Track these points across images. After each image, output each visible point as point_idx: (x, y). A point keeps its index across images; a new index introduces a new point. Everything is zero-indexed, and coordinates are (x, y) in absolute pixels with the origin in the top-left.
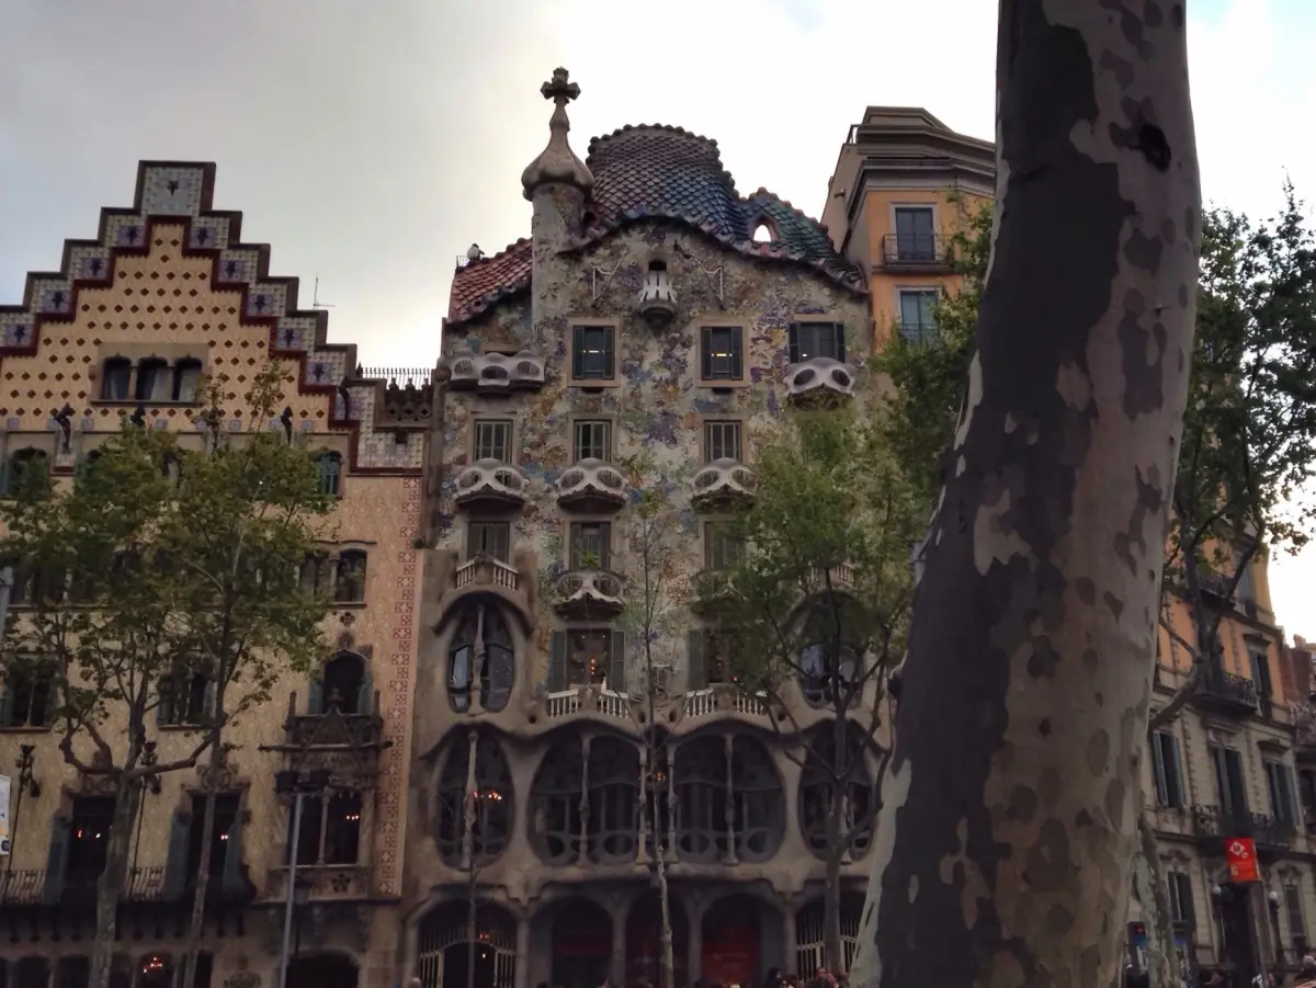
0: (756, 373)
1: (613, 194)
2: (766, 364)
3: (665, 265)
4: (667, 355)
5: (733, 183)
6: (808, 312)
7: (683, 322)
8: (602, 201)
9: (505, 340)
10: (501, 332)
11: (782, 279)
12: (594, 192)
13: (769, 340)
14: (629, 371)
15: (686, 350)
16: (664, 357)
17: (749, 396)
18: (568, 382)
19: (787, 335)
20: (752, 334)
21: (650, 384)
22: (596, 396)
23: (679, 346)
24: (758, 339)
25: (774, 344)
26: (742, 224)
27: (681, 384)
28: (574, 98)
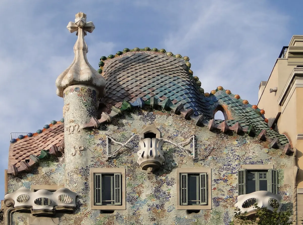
0: (217, 201)
1: (118, 91)
2: (224, 195)
3: (155, 135)
4: (157, 190)
5: (200, 84)
6: (252, 163)
7: (168, 170)
8: (110, 96)
9: (47, 183)
10: (44, 178)
11: (236, 143)
12: (106, 90)
13: (226, 181)
14: (131, 200)
15: (170, 187)
16: (155, 192)
17: (212, 215)
18: (92, 207)
19: (237, 177)
20: (214, 177)
21: (146, 207)
22: (111, 214)
23: (165, 185)
24: (218, 180)
25: (229, 183)
26: (206, 109)
27: (166, 208)
28: (90, 32)
